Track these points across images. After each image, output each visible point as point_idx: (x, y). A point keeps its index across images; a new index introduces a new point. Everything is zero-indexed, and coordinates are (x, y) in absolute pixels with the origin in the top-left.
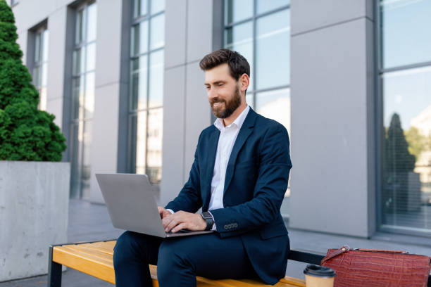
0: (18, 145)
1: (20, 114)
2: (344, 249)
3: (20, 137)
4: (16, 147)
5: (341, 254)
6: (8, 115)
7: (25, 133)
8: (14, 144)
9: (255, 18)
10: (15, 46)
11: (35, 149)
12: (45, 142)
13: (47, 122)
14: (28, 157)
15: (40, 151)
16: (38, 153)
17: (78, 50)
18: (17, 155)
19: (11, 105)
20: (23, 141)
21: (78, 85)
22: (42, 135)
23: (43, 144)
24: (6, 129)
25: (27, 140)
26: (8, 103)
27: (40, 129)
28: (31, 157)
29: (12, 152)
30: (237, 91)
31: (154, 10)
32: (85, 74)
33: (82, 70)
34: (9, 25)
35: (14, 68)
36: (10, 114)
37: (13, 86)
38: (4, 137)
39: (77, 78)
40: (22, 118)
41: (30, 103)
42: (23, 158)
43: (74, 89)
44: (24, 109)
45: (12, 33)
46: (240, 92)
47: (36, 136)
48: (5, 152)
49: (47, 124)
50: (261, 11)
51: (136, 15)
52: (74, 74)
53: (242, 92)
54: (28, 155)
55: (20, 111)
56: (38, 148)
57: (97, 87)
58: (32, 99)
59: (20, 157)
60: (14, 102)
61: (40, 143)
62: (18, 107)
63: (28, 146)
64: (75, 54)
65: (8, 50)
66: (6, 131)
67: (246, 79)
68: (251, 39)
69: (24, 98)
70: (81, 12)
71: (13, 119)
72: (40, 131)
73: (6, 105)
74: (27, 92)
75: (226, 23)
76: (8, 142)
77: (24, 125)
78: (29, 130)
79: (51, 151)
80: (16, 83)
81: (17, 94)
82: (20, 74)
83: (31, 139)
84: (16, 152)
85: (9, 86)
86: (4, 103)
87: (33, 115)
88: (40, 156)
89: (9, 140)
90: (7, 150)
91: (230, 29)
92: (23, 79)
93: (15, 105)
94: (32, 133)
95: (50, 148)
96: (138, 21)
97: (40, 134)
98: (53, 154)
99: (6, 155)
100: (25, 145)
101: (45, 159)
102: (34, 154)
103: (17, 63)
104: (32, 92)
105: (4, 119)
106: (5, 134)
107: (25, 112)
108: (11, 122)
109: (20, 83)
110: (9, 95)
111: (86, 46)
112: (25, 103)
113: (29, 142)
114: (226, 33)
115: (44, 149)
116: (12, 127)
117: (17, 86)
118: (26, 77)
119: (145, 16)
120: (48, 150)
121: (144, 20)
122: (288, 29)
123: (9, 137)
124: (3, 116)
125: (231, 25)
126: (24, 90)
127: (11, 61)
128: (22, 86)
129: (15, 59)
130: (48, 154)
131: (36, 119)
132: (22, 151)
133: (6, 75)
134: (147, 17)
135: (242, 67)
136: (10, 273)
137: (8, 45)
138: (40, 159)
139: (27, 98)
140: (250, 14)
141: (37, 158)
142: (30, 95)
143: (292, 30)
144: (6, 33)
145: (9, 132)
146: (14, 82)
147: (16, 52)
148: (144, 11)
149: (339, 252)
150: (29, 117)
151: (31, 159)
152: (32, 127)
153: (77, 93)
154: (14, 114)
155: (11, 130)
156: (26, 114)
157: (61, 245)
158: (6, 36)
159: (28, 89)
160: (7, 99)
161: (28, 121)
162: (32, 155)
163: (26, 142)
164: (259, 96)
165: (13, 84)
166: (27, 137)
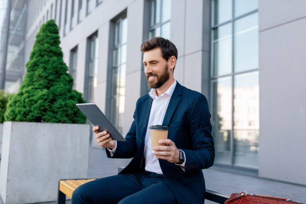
0: (56, 113)
1: (59, 92)
2: (242, 194)
3: (58, 108)
4: (55, 114)
5: (240, 198)
6: (50, 93)
7: (61, 105)
8: (54, 112)
9: (234, 20)
10: (58, 48)
11: (67, 116)
12: (74, 111)
13: (76, 97)
14: (62, 121)
15: (70, 117)
16: (69, 118)
17: (116, 49)
18: (55, 119)
19: (54, 87)
20: (59, 110)
21: (116, 73)
22: (72, 106)
23: (72, 112)
24: (49, 102)
25: (62, 109)
26: (52, 85)
27: (71, 102)
28: (64, 120)
29: (52, 117)
30: (167, 68)
31: (164, 20)
32: (120, 65)
33: (119, 63)
34: (54, 35)
35: (56, 63)
36: (52, 92)
37: (56, 75)
38: (48, 108)
39: (116, 68)
40: (60, 95)
41: (65, 85)
42: (59, 122)
43: (114, 76)
44: (61, 89)
45: (56, 40)
46: (169, 70)
47: (68, 107)
48: (48, 117)
49: (76, 99)
50: (237, 15)
51: (152, 24)
52: (114, 65)
53: (171, 69)
54: (62, 119)
55: (58, 90)
56: (69, 115)
57: (127, 74)
58: (67, 83)
59: (57, 121)
60: (56, 85)
61: (70, 112)
62: (58, 88)
63: (62, 113)
64: (114, 52)
65: (53, 51)
66: (48, 104)
67: (174, 60)
68: (230, 36)
69: (62, 82)
70: (119, 24)
71: (55, 96)
72: (71, 104)
73: (51, 86)
74: (64, 78)
75: (213, 25)
76: (50, 111)
77: (61, 100)
78: (63, 103)
79: (78, 117)
80: (57, 72)
81: (58, 79)
82: (60, 66)
83: (65, 109)
84: (55, 117)
85: (53, 74)
86: (49, 86)
87: (67, 93)
88: (70, 120)
89: (51, 109)
90: (50, 116)
91: (216, 29)
92: (62, 70)
93: (56, 86)
94: (66, 105)
95: (77, 115)
96: (153, 28)
97: (70, 105)
98: (79, 119)
99: (48, 119)
100: (60, 113)
101: (74, 122)
102: (66, 118)
103: (59, 60)
104: (67, 78)
105: (48, 96)
106: (48, 106)
107: (61, 91)
108: (52, 98)
109: (60, 72)
110: (53, 80)
111: (121, 46)
112: (62, 85)
113: (63, 110)
114: (213, 32)
115: (73, 116)
116: (53, 101)
117: (58, 74)
118: (64, 68)
119: (158, 24)
120: (76, 116)
121: (157, 27)
122: (257, 27)
123: (50, 108)
124: (47, 94)
125: (216, 26)
126: (62, 76)
127: (55, 58)
128: (61, 74)
129: (58, 57)
130: (76, 119)
131: (69, 95)
132: (58, 116)
133: (51, 68)
134: (160, 25)
135: (172, 51)
136: (49, 197)
137: (53, 48)
138: (71, 122)
139: (64, 82)
140: (230, 18)
141: (68, 121)
142: (66, 80)
143: (259, 28)
144: (52, 41)
145: (51, 104)
146: (56, 71)
147: (58, 52)
148: (158, 21)
149: (238, 196)
150: (64, 94)
151: (64, 122)
152: (66, 101)
153: (116, 78)
154: (55, 93)
155: (53, 103)
156: (62, 92)
157: (65, 180)
158: (52, 42)
159: (64, 76)
160: (51, 82)
161: (63, 97)
162: (65, 119)
163: (61, 111)
164: (237, 77)
165: (55, 73)
166: (62, 107)
